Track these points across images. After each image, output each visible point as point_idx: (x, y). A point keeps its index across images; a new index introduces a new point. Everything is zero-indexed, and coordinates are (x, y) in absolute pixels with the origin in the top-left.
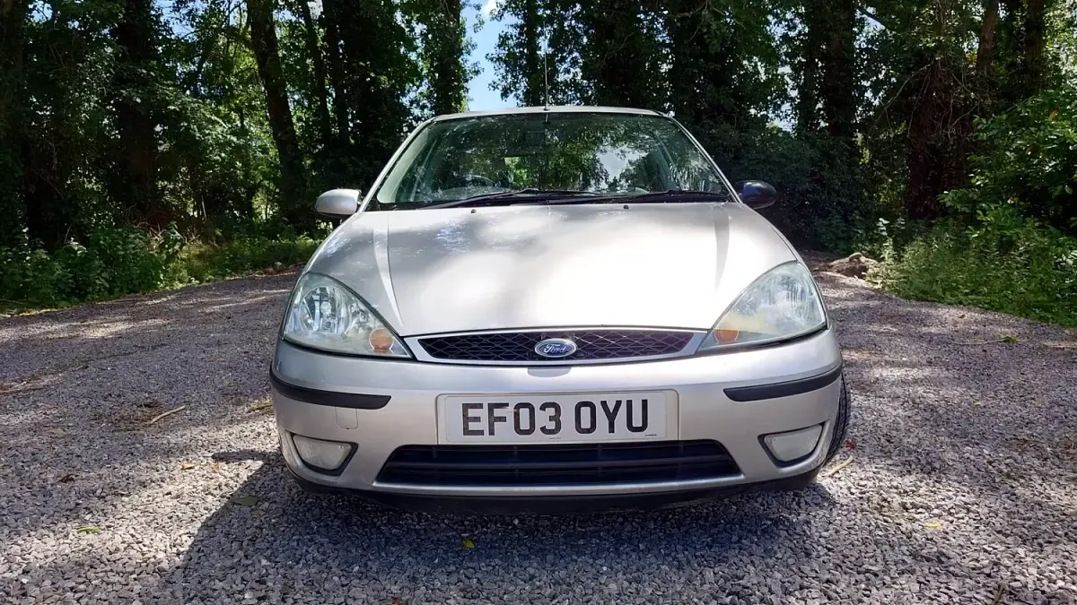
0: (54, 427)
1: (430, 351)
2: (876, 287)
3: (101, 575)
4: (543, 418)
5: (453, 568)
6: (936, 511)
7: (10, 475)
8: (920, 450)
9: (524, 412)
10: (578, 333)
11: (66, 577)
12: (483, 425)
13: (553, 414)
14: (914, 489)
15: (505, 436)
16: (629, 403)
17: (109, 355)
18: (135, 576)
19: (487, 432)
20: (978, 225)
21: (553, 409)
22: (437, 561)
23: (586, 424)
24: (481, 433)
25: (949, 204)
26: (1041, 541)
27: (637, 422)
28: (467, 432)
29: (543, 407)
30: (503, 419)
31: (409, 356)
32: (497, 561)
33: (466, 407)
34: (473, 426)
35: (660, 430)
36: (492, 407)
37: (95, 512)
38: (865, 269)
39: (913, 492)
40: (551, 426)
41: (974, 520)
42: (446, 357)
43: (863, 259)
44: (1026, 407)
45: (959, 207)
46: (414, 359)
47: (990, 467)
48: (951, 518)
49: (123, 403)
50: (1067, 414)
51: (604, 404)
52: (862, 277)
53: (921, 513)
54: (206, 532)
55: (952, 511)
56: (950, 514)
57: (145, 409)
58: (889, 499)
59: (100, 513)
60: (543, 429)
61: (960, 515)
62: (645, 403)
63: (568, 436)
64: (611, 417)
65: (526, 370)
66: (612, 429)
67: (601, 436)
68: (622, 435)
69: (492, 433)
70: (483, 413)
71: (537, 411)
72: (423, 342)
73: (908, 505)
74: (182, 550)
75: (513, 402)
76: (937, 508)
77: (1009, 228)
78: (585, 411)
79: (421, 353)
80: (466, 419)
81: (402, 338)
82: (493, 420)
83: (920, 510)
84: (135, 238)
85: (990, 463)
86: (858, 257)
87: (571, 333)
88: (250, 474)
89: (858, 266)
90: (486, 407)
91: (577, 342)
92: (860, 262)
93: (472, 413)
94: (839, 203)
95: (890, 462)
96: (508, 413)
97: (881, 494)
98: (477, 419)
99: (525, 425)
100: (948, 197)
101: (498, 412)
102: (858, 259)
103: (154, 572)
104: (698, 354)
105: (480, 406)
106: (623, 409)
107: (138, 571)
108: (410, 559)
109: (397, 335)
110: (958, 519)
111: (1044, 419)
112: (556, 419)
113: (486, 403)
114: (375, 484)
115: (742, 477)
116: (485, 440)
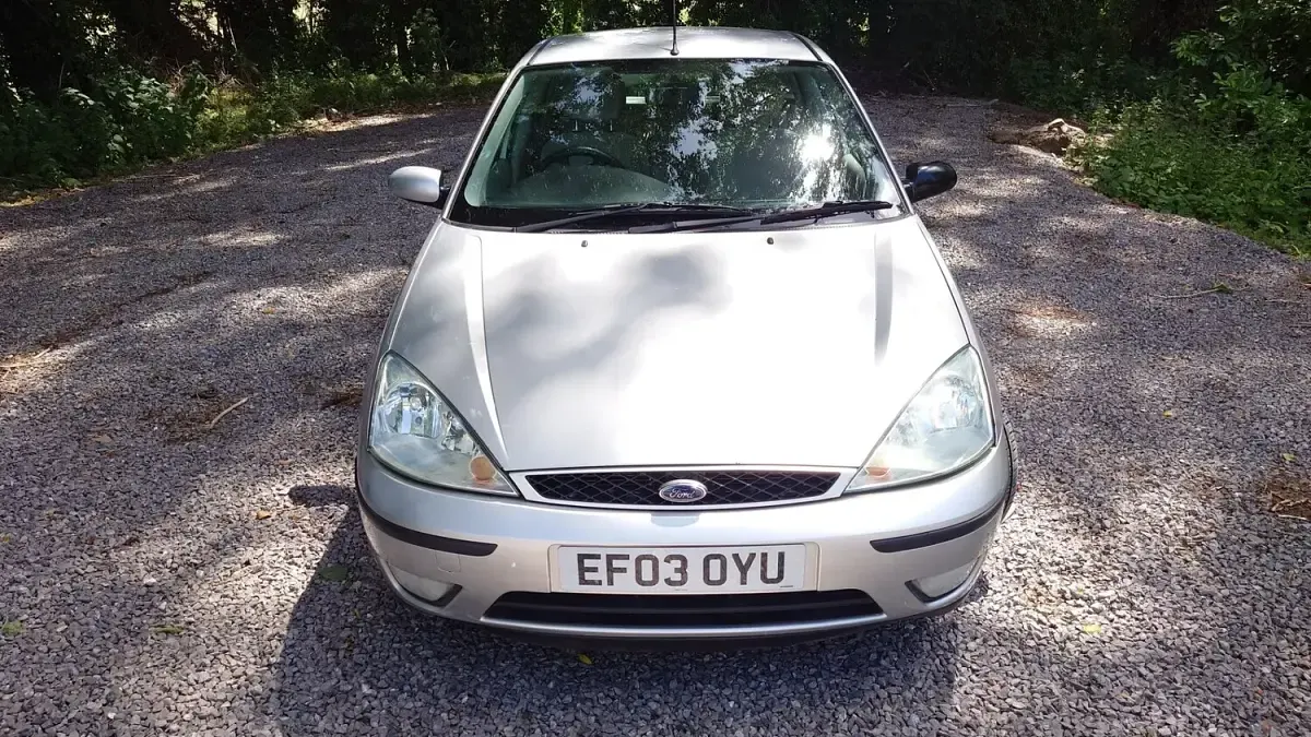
0: (99, 433)
1: (540, 489)
2: (1076, 169)
3: (191, 705)
4: (668, 570)
5: (568, 699)
6: (1097, 605)
7: (65, 531)
8: (1092, 497)
9: (647, 565)
10: (708, 474)
11: (154, 710)
12: (602, 575)
13: (679, 566)
14: (1078, 564)
15: (625, 585)
16: (764, 555)
17: (144, 293)
18: (227, 704)
19: (605, 581)
20: (1214, 91)
21: (679, 562)
22: (551, 685)
23: (715, 575)
24: (600, 583)
25: (1180, 55)
26: (1202, 659)
27: (772, 573)
28: (583, 581)
29: (668, 559)
30: (623, 570)
31: (515, 493)
32: (618, 691)
33: (581, 558)
34: (588, 576)
35: (797, 580)
36: (610, 558)
37: (170, 598)
38: (1066, 141)
39: (1076, 568)
40: (678, 577)
41: (1137, 619)
42: (558, 497)
43: (1065, 128)
44: (1223, 420)
45: (1193, 59)
46: (521, 498)
47: (1167, 526)
48: (1112, 616)
49: (173, 391)
50: (1267, 432)
51: (736, 557)
52: (1060, 154)
53: (1081, 606)
54: (296, 632)
55: (1115, 605)
56: (1112, 609)
57: (201, 402)
58: (1048, 584)
59: (176, 598)
60: (668, 581)
61: (1121, 613)
62: (781, 556)
63: (695, 586)
64: (744, 569)
65: (649, 515)
66: (743, 582)
67: (732, 587)
68: (755, 586)
69: (611, 582)
70: (602, 564)
71: (662, 564)
72: (531, 479)
73: (1068, 595)
74: (273, 660)
75: (634, 554)
76: (1099, 599)
77: (1250, 97)
78: (715, 565)
79: (529, 492)
80: (582, 570)
81: (507, 473)
82: (611, 570)
83: (1080, 602)
84: (149, 85)
85: (1168, 520)
86: (1059, 125)
87: (700, 473)
88: (335, 529)
89: (1057, 137)
90: (604, 558)
91: (708, 485)
92: (1061, 132)
93: (588, 563)
94: (1046, 34)
95: (1056, 516)
96: (630, 565)
97: (1040, 576)
98: (595, 570)
99: (647, 575)
100: (1182, 46)
101: (616, 564)
102: (1059, 128)
103: (247, 695)
104: (845, 495)
105: (597, 557)
106: (757, 562)
107: (230, 696)
108: (523, 681)
109: (502, 469)
110: (1120, 617)
111: (1240, 440)
112: (683, 570)
113: (603, 553)
114: (482, 619)
115: (884, 616)
116: (604, 589)
